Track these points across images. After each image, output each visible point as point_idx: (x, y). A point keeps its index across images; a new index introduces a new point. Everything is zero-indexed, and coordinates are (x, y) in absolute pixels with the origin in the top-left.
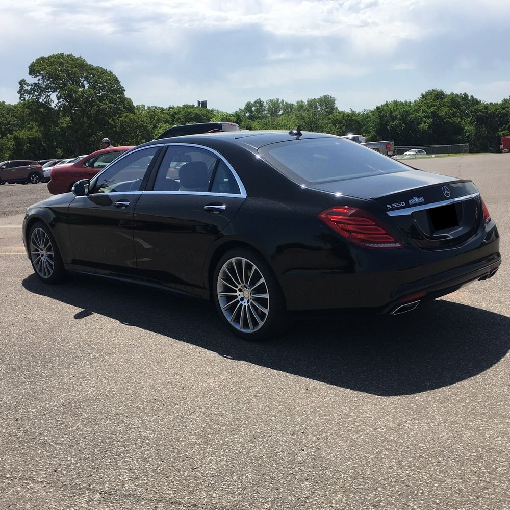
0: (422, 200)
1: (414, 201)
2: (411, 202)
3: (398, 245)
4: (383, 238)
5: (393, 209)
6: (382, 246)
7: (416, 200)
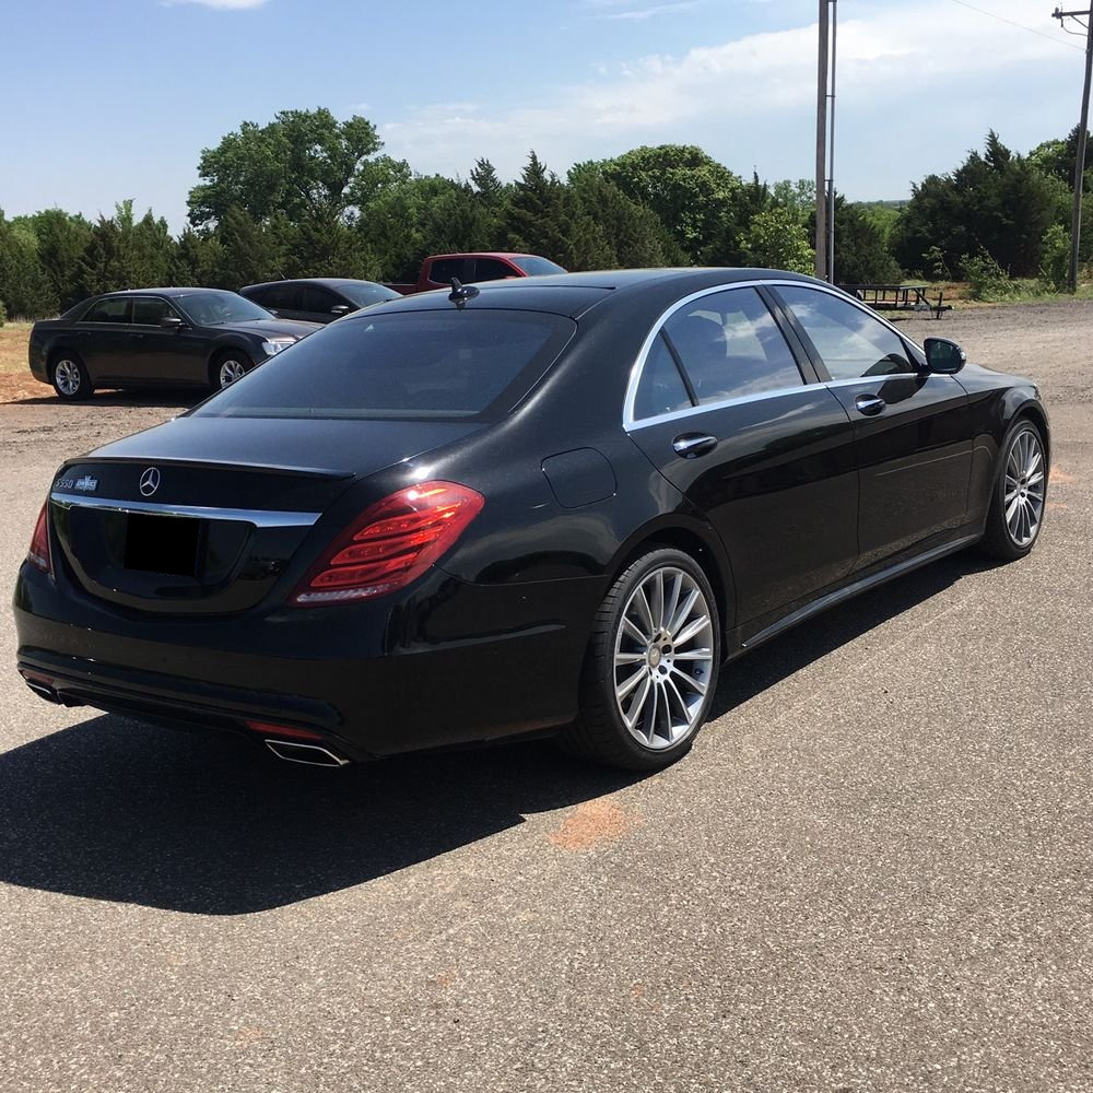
1: (83, 482)
2: (78, 484)
7: (87, 482)
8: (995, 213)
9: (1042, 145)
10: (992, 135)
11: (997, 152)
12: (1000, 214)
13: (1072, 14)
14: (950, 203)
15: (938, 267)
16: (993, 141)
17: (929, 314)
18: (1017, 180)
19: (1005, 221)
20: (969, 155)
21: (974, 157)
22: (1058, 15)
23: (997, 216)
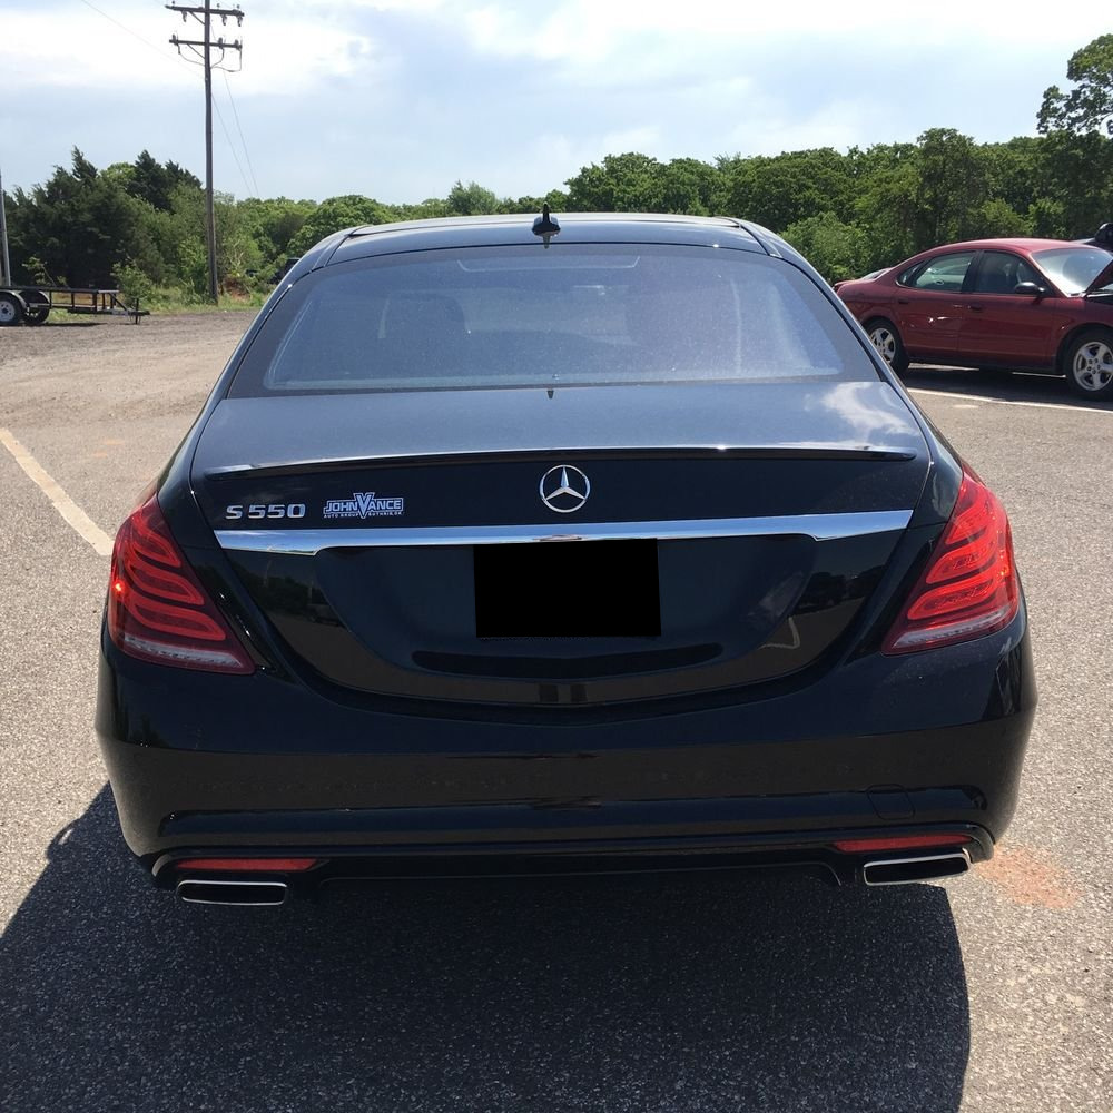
0: (396, 505)
1: (350, 504)
2: (333, 508)
3: (222, 658)
4: (183, 623)
5: (245, 523)
6: (183, 653)
7: (365, 504)
8: (89, 229)
9: (112, 166)
10: (77, 152)
11: (84, 168)
12: (94, 229)
13: (188, 43)
14: (44, 214)
15: (41, 277)
16: (79, 158)
17: (126, 319)
18: (106, 198)
19: (102, 237)
20: (55, 170)
21: (61, 172)
22: (175, 41)
23: (92, 232)
